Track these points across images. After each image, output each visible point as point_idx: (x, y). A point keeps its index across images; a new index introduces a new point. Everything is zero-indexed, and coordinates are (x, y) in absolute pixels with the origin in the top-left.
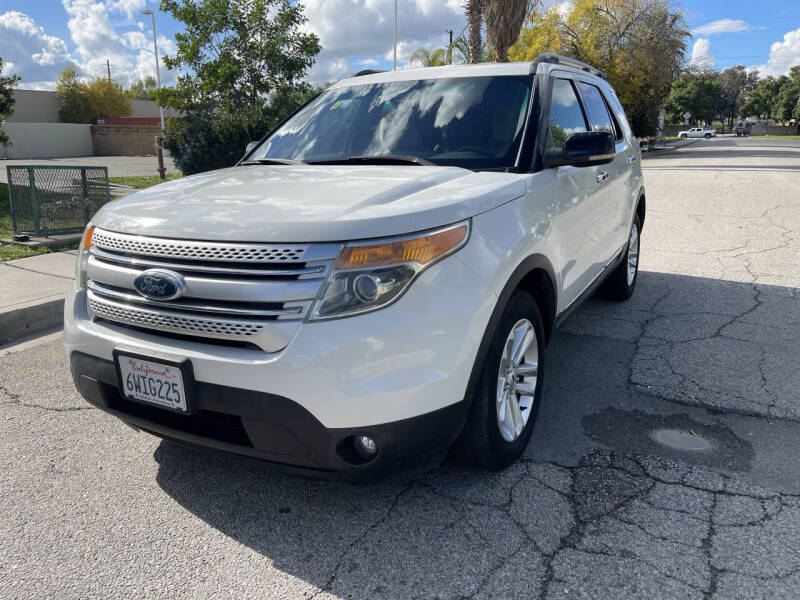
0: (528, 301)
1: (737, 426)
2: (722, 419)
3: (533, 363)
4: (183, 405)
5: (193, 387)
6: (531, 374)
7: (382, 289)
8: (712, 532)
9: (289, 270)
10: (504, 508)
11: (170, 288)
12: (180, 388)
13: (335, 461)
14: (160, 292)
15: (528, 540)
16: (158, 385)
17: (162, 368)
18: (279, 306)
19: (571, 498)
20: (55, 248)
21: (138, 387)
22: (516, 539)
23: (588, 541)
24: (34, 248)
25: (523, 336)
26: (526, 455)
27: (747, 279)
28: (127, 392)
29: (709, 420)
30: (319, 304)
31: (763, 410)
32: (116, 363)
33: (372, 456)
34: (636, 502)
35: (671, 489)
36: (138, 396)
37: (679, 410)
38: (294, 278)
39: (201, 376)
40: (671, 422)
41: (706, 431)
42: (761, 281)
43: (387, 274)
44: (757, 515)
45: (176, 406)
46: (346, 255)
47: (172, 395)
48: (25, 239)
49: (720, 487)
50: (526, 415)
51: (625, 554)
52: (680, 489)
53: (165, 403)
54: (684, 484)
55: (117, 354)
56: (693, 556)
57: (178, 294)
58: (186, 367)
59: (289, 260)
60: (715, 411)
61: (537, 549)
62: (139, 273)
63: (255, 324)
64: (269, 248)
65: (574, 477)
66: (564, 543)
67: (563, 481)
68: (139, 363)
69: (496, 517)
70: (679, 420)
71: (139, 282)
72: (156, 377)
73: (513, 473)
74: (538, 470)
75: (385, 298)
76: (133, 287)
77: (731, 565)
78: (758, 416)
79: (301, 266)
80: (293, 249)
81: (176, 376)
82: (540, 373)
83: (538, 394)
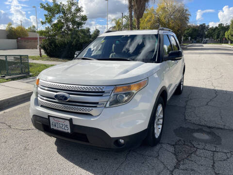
1: (217, 132)
2: (212, 130)
3: (162, 116)
4: (69, 131)
5: (72, 126)
6: (161, 119)
7: (126, 98)
8: (214, 163)
9: (100, 93)
10: (157, 157)
11: (66, 98)
12: (69, 127)
13: (113, 146)
14: (62, 99)
15: (165, 167)
16: (62, 125)
17: (63, 121)
18: (97, 103)
19: (175, 154)
20: (13, 79)
21: (55, 126)
22: (162, 166)
23: (181, 167)
24: (7, 79)
25: (160, 108)
26: (160, 142)
27: (212, 88)
28: (52, 127)
29: (208, 130)
30: (109, 103)
31: (223, 127)
32: (49, 119)
33: (124, 144)
34: (193, 155)
35: (201, 151)
36: (55, 128)
37: (200, 127)
38: (101, 96)
39: (75, 123)
40: (198, 131)
41: (208, 133)
42: (216, 88)
43: (127, 94)
44: (225, 158)
45: (67, 131)
46: (116, 89)
47: (66, 128)
48: (4, 77)
49: (214, 150)
50: (160, 130)
51: (192, 170)
52: (204, 151)
53: (65, 131)
54: (205, 149)
55: (49, 116)
56: (210, 170)
57: (68, 100)
58: (71, 120)
59: (100, 90)
60: (210, 127)
61: (168, 169)
62: (55, 94)
63: (91, 108)
64: (95, 87)
65: (175, 148)
66: (175, 167)
67: (172, 149)
68: (56, 119)
69: (155, 160)
70: (200, 130)
71: (56, 96)
72: (61, 123)
73: (158, 147)
74: (164, 146)
75: (126, 101)
76: (54, 97)
77: (220, 172)
78: (221, 129)
79: (103, 92)
80: (101, 87)
81: (68, 123)
82: (163, 118)
83: (163, 124)
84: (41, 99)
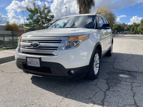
0: (98, 50)
1: (133, 74)
2: (130, 73)
3: (98, 62)
4: (39, 66)
5: (41, 62)
6: (98, 64)
7: (75, 44)
8: (132, 88)
10: (96, 85)
11: (37, 45)
12: (39, 63)
13: (67, 75)
15: (100, 90)
16: (34, 62)
17: (35, 59)
18: (57, 47)
19: (107, 84)
20: (7, 49)
21: (30, 63)
22: (99, 90)
23: (111, 90)
24: (4, 49)
25: (97, 56)
26: (98, 78)
27: (131, 53)
28: (28, 64)
30: (64, 47)
31: (137, 71)
32: (27, 59)
33: (73, 74)
34: (118, 84)
35: (124, 82)
36: (30, 65)
37: (123, 71)
38: (60, 42)
39: (43, 60)
40: (121, 73)
41: (128, 74)
42: (133, 54)
43: (76, 42)
44: (139, 85)
45: (38, 66)
46: (69, 39)
47: (37, 64)
48: (2, 47)
49: (132, 81)
50: (98, 70)
51: (118, 91)
52: (126, 82)
53: (36, 66)
54: (126, 81)
55: (27, 57)
56: (130, 91)
57: (39, 46)
58: (40, 59)
59: (59, 39)
60: (129, 71)
61: (102, 91)
62: (31, 43)
63: (53, 51)
64: (55, 38)
65: (107, 81)
66: (107, 90)
67: (105, 81)
68: (31, 59)
69: (94, 87)
71: (31, 45)
72: (34, 61)
73: (96, 80)
74: (100, 80)
75: (76, 46)
76: (30, 45)
77: (137, 92)
78: (136, 72)
79: (61, 40)
80: (60, 38)
81: (38, 60)
83: (99, 67)
84: (22, 48)
